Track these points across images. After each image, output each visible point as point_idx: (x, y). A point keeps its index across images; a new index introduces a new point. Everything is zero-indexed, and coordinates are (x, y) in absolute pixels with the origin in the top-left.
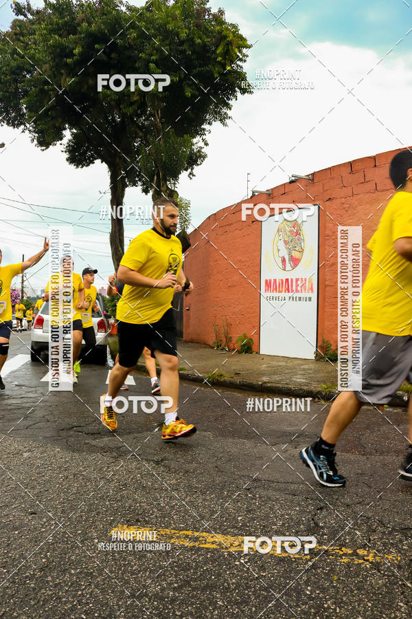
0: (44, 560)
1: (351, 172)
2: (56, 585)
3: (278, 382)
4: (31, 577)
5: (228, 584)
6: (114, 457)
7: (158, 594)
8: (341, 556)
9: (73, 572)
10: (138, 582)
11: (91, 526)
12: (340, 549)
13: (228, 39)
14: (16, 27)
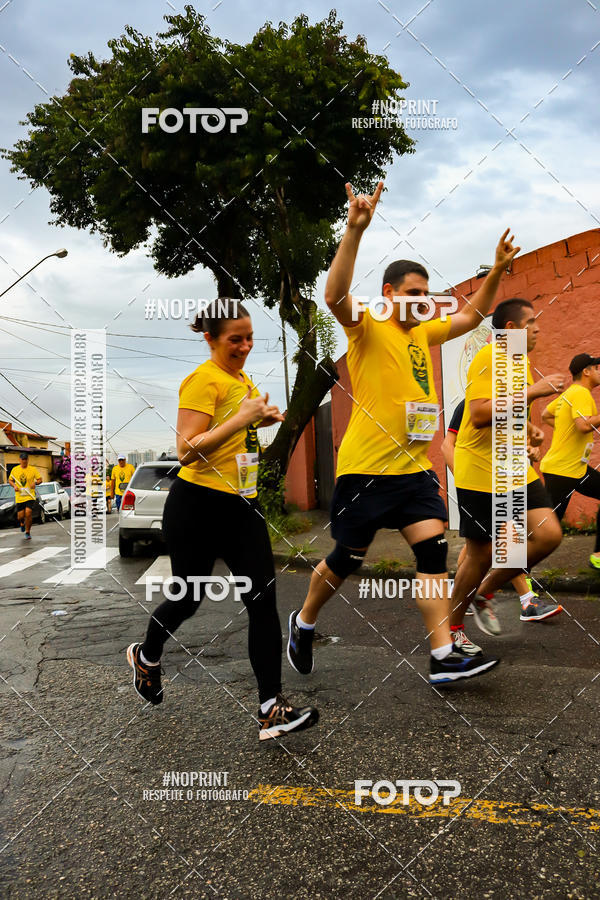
0: (156, 838)
1: (568, 255)
2: (175, 873)
4: (140, 861)
5: (423, 866)
6: (247, 689)
7: (321, 881)
8: (588, 822)
9: (197, 853)
10: (292, 865)
12: (586, 811)
13: (374, 78)
14: (75, 89)
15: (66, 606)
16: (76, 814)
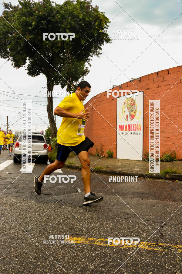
0: (35, 254)
1: (158, 76)
2: (43, 267)
3: (127, 171)
4: (31, 263)
5: (127, 264)
6: (60, 205)
7: (94, 269)
8: (178, 249)
9: (50, 259)
10: (83, 264)
12: (176, 246)
13: (101, 19)
14: (5, 14)
16: (6, 246)
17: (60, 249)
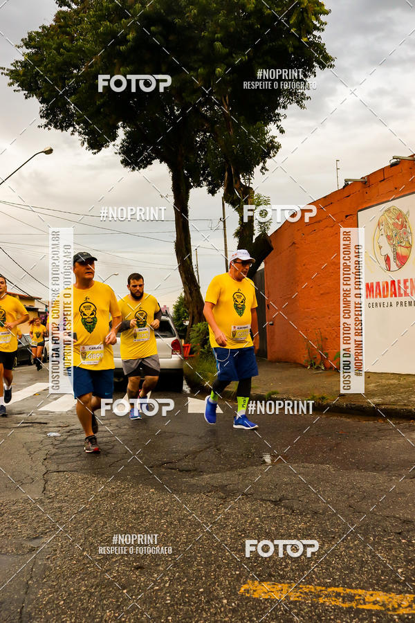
3: (395, 403)
6: (222, 498)
11: (214, 583)
13: (302, 6)
14: (60, 19)
15: (60, 429)
16: (93, 603)
17: (229, 612)
